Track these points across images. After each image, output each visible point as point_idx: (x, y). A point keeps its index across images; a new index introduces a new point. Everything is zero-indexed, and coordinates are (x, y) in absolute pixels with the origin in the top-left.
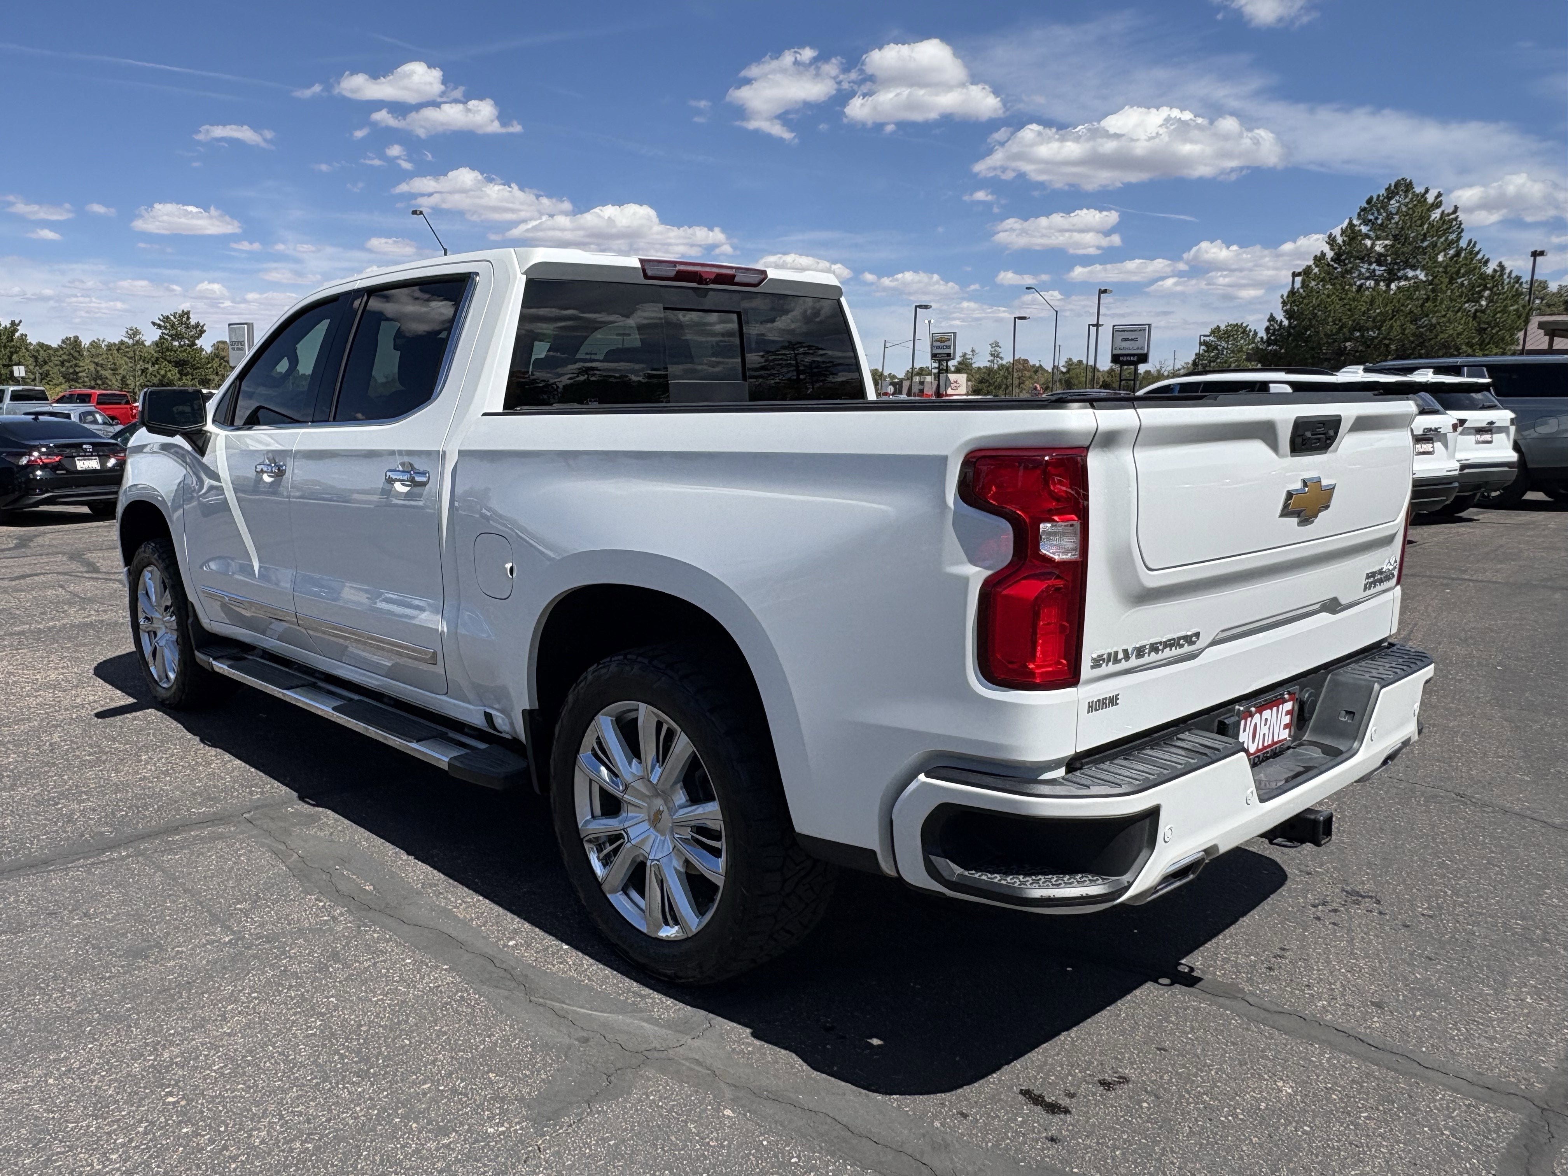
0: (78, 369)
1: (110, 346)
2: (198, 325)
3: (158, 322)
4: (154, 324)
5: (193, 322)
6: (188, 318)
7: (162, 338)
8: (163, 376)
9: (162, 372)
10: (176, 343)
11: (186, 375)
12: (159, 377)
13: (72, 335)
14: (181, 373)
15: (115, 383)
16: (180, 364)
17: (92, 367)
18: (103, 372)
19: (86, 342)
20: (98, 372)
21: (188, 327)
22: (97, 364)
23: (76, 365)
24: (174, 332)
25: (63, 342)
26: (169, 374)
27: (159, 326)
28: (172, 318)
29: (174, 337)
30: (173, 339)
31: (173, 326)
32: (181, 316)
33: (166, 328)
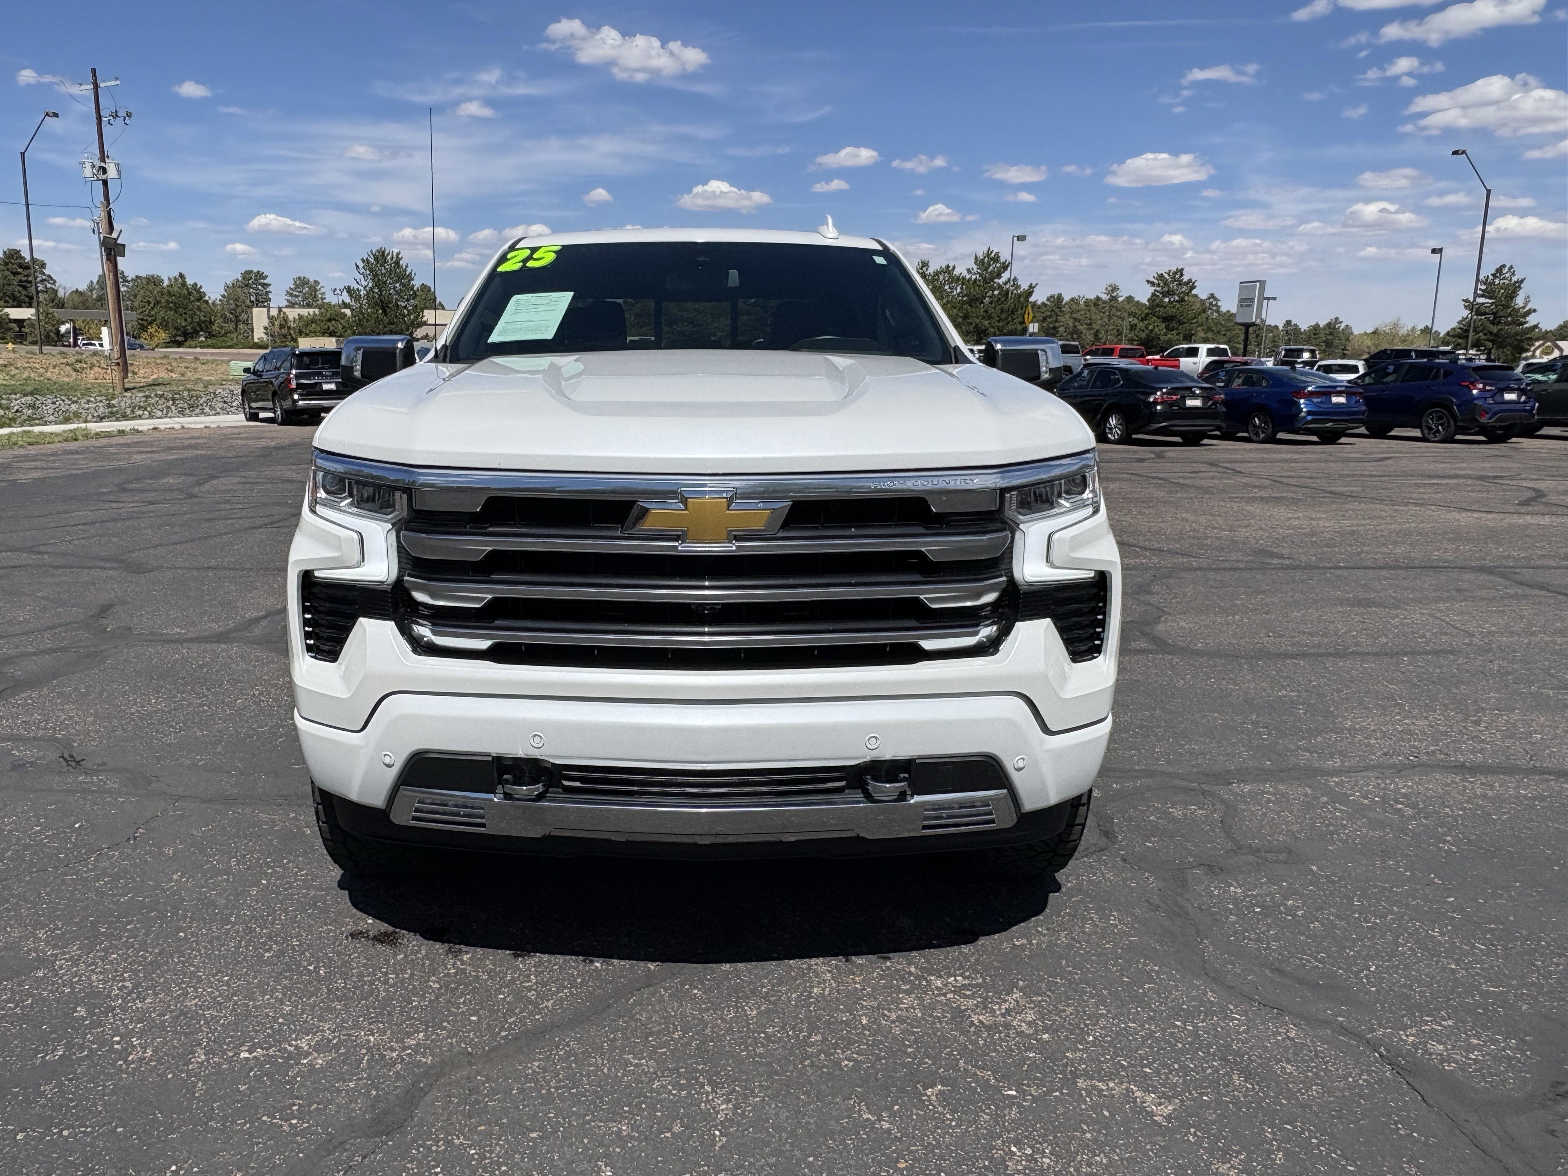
0: (1057, 324)
1: (1087, 303)
2: (1190, 281)
3: (1152, 279)
4: (1148, 282)
5: (1185, 278)
6: (1182, 275)
7: (1153, 295)
8: (1151, 331)
9: (1151, 327)
10: (1167, 300)
11: (1172, 330)
12: (1147, 332)
13: (1056, 293)
14: (1167, 328)
15: (1089, 337)
16: (1167, 319)
17: (1071, 323)
18: (1080, 327)
19: (1066, 298)
20: (1075, 327)
21: (1180, 284)
22: (1075, 319)
23: (1056, 321)
24: (1166, 289)
25: (1048, 300)
26: (1157, 330)
27: (1153, 284)
28: (1166, 276)
29: (1166, 294)
30: (1164, 296)
31: (1166, 283)
32: (1175, 273)
33: (1159, 285)
